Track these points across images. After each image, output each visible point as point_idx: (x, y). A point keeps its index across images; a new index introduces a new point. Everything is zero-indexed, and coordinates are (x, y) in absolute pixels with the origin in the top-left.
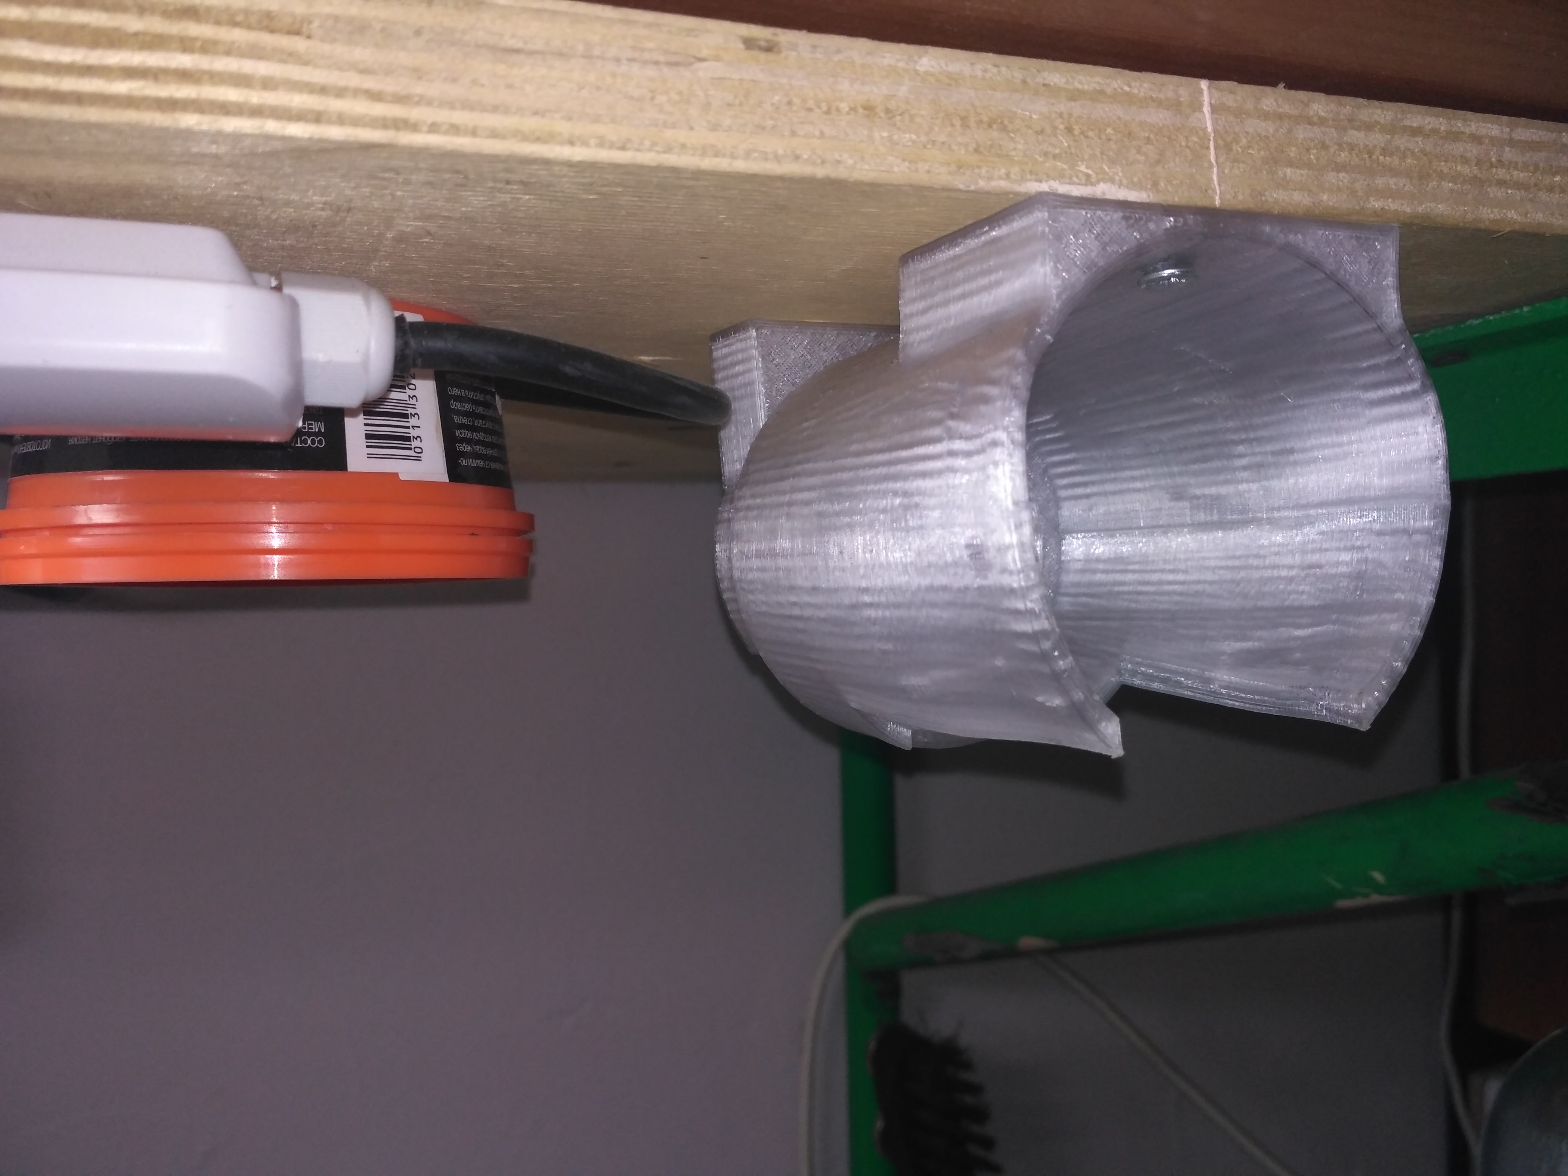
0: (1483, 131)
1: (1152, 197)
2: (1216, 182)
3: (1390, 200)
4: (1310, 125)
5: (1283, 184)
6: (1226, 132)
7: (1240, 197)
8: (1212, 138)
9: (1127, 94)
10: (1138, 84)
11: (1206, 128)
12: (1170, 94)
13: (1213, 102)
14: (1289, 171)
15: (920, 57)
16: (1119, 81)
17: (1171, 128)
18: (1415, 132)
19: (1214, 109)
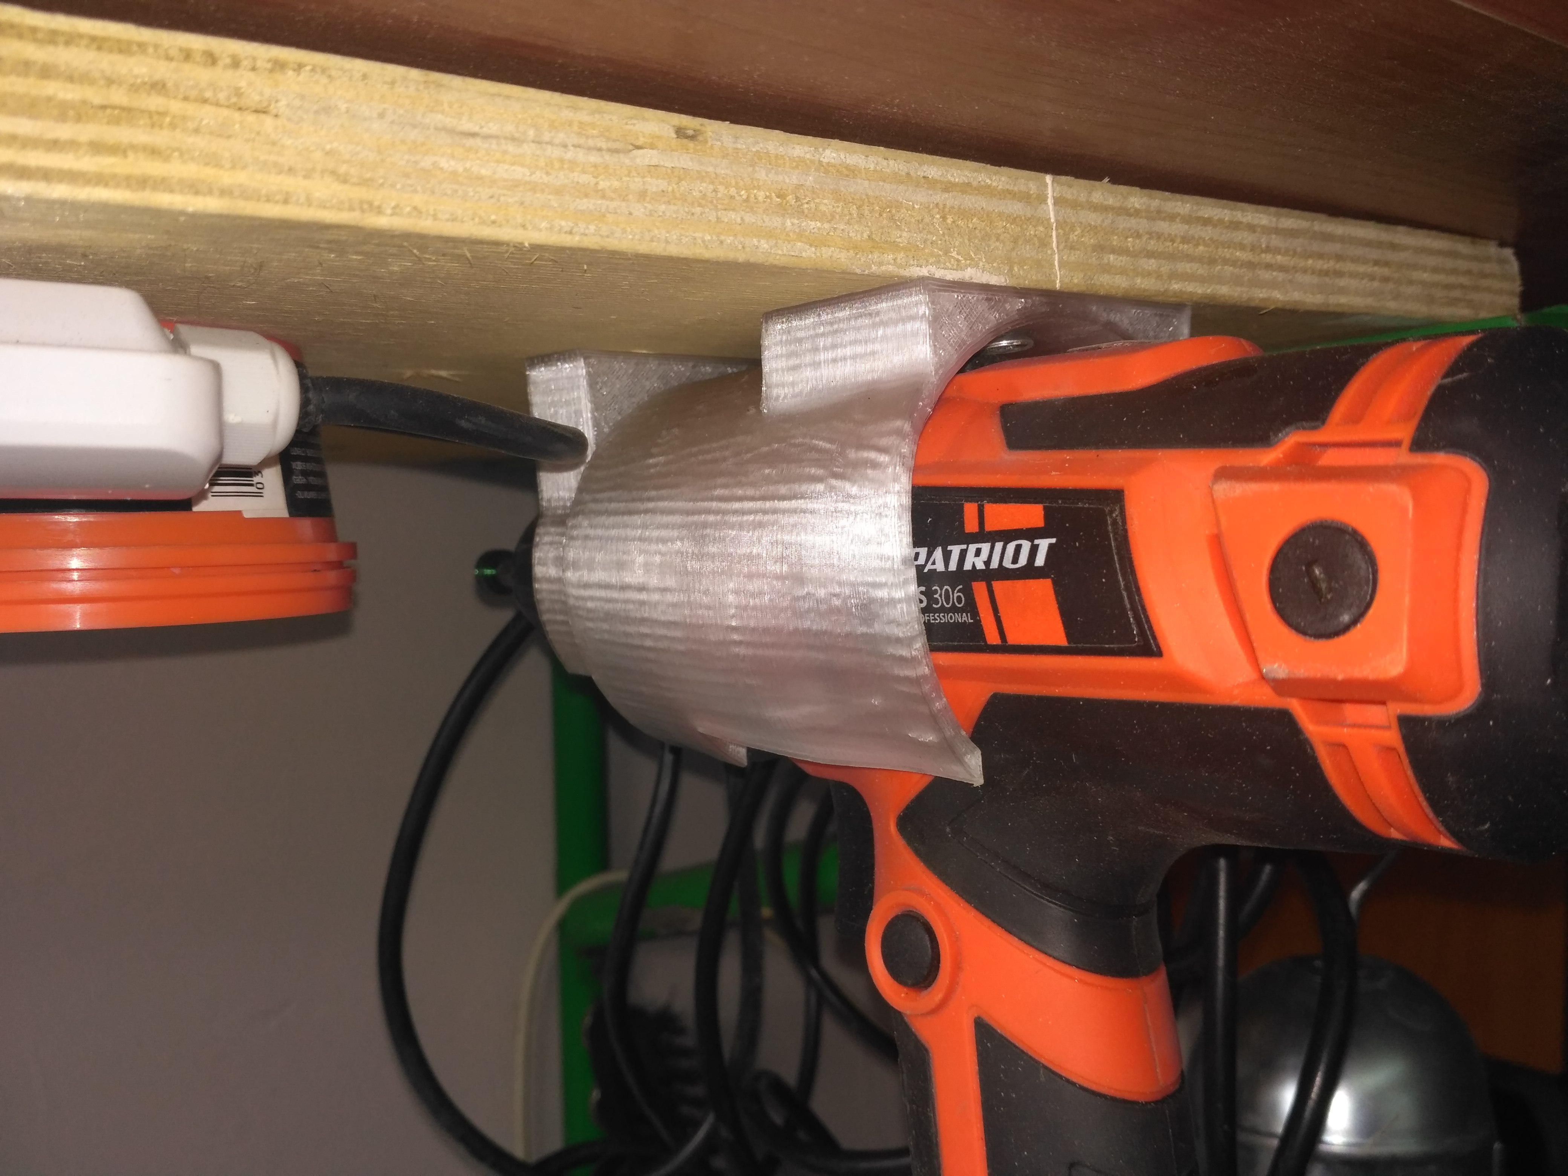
0: (1256, 222)
1: (1008, 281)
2: (1057, 268)
3: (1187, 283)
4: (1128, 216)
5: (1107, 269)
6: (1065, 222)
7: (1076, 281)
8: (1054, 228)
9: (989, 186)
10: (997, 177)
11: (1050, 218)
12: (1023, 188)
13: (1055, 195)
14: (1112, 257)
15: (824, 150)
16: (983, 175)
17: (1023, 218)
18: (1207, 222)
19: (1057, 202)
